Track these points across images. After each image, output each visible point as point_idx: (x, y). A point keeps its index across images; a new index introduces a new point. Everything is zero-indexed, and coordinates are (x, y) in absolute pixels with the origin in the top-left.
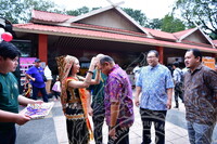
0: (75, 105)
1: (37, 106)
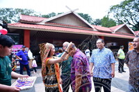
1: (24, 79)
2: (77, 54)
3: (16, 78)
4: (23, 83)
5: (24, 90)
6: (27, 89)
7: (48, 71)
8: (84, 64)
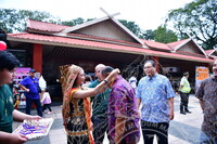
0: (78, 120)
1: (34, 123)
2: (119, 84)
3: (20, 121)
4: (31, 129)
5: (33, 139)
6: (38, 138)
7: (72, 109)
8: (130, 99)
